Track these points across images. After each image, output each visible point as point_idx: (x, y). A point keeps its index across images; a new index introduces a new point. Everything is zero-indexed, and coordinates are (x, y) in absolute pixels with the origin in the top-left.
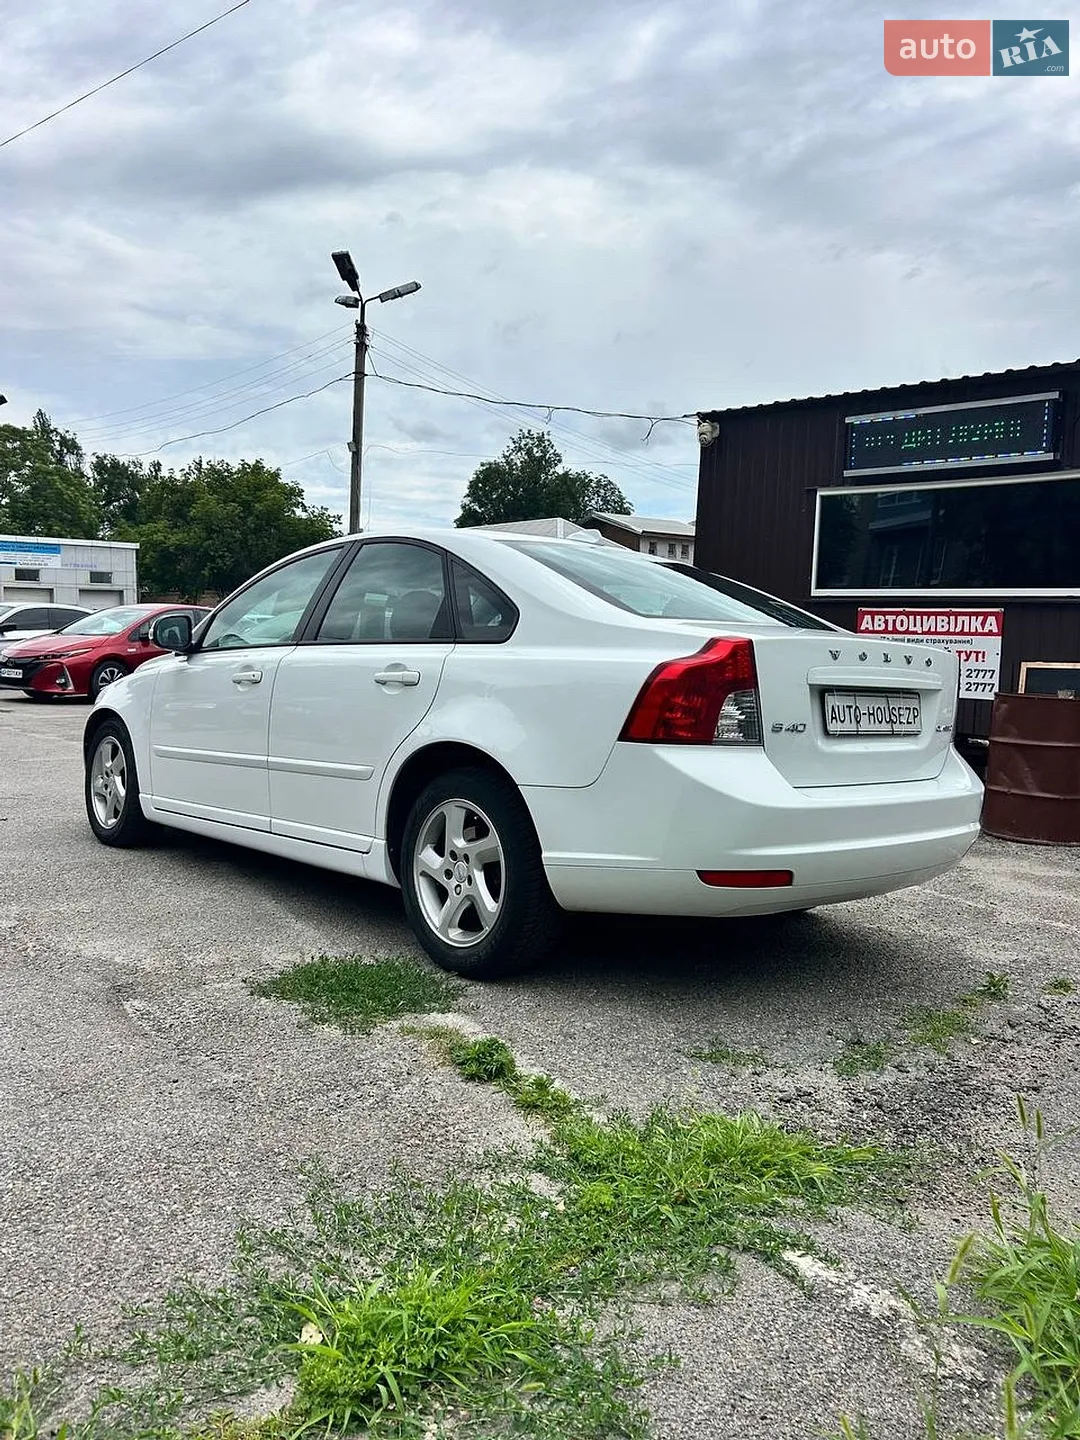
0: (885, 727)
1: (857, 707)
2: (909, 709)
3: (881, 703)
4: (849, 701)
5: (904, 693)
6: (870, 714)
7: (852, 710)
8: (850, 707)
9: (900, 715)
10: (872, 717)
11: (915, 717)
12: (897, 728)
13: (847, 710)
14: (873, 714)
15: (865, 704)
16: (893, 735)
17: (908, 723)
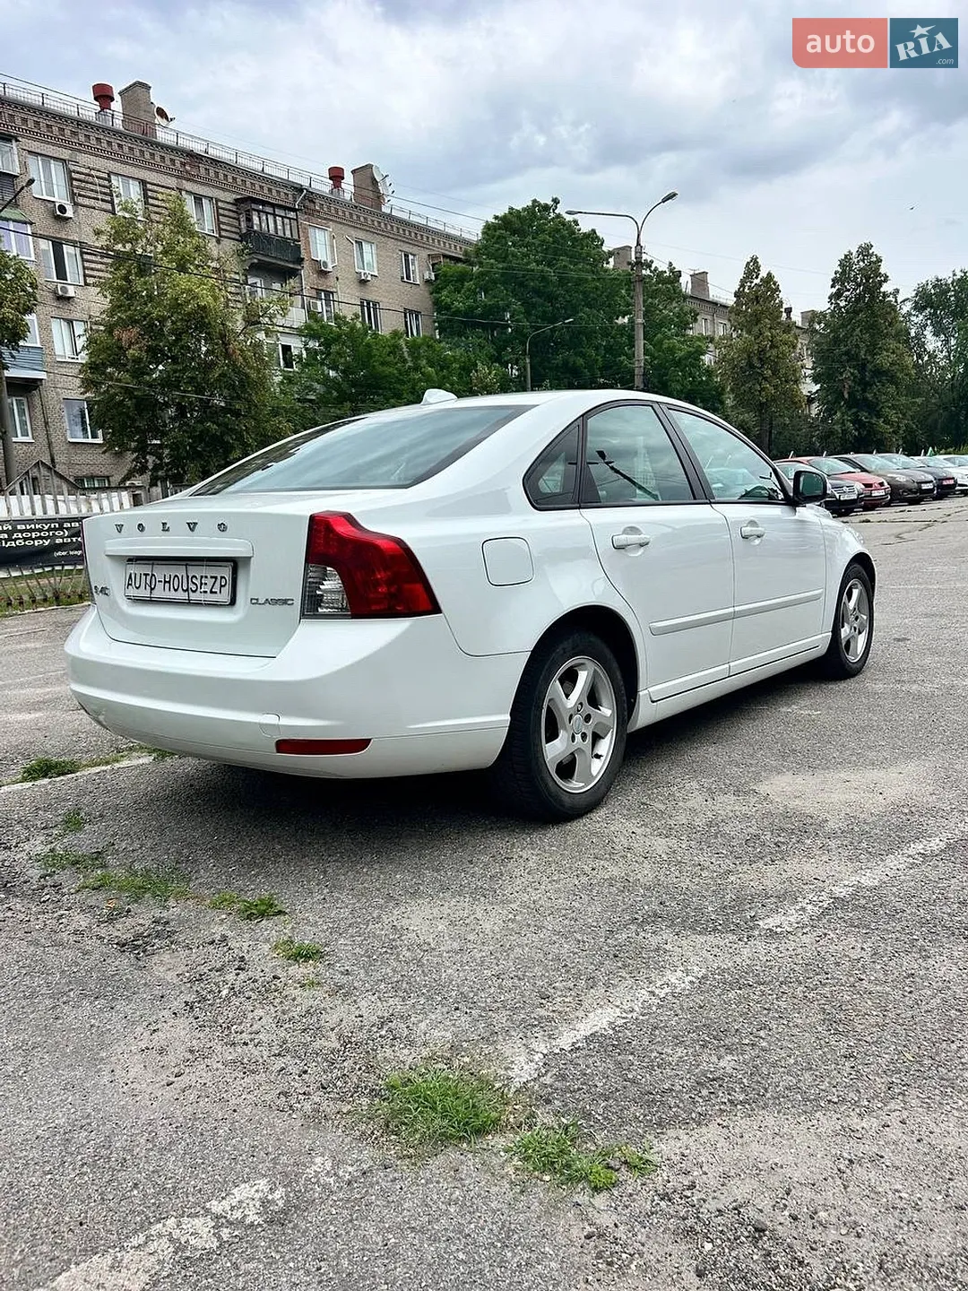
0: (181, 595)
1: (153, 575)
2: (216, 578)
3: (180, 571)
4: (147, 569)
5: (207, 561)
6: (165, 582)
7: (149, 578)
8: (146, 575)
9: (201, 584)
10: (167, 585)
11: (221, 586)
12: (193, 596)
13: (143, 577)
14: (169, 582)
15: (161, 573)
16: (189, 603)
17: (211, 592)
